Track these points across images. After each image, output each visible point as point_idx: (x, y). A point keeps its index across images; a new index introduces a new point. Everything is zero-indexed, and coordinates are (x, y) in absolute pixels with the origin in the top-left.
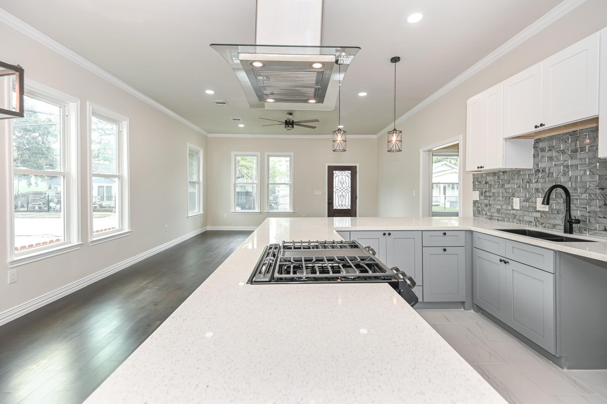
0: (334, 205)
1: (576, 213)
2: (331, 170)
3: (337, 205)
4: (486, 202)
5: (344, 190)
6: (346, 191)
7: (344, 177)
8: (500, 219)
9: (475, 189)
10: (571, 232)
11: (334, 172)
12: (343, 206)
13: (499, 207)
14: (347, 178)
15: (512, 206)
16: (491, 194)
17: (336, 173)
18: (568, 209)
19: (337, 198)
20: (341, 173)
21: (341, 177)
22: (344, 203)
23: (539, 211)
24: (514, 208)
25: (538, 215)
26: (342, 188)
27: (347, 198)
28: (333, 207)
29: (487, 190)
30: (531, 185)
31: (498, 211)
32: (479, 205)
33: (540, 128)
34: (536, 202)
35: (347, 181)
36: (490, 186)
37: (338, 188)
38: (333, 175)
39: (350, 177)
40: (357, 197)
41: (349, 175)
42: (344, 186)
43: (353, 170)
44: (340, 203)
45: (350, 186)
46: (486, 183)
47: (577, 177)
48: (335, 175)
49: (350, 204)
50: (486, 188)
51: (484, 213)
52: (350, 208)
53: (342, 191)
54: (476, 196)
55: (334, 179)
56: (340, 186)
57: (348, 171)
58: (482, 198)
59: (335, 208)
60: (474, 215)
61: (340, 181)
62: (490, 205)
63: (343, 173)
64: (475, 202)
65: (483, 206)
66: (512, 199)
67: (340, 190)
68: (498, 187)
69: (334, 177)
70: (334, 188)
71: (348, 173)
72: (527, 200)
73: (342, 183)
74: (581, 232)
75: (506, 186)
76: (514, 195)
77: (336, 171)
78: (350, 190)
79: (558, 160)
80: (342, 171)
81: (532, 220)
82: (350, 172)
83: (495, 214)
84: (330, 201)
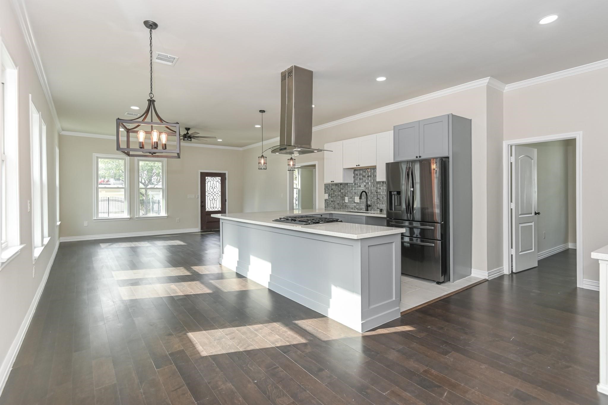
0: (206, 207)
1: (369, 203)
2: (204, 176)
3: (209, 208)
4: (332, 199)
5: (215, 194)
6: (217, 195)
7: (215, 182)
8: (339, 208)
9: (325, 193)
10: (368, 211)
11: (206, 178)
12: (214, 208)
13: (338, 202)
14: (218, 183)
15: (345, 201)
16: (334, 196)
17: (208, 179)
18: (367, 201)
19: (209, 202)
20: (212, 179)
21: (212, 182)
22: (215, 206)
23: (356, 203)
24: (346, 202)
25: (355, 204)
26: (213, 192)
27: (218, 201)
28: (206, 209)
29: (332, 193)
30: (353, 190)
31: (338, 204)
32: (328, 202)
33: (358, 167)
34: (355, 199)
35: (218, 186)
36: (334, 191)
37: (210, 192)
38: (206, 180)
39: (220, 182)
40: (226, 200)
41: (220, 181)
42: (215, 190)
43: (223, 176)
44: (212, 206)
45: (220, 191)
46: (332, 189)
47: (369, 188)
48: (207, 180)
49: (220, 206)
50: (332, 192)
51: (331, 206)
52: (221, 210)
53: (213, 195)
54: (326, 196)
55: (206, 184)
56: (212, 190)
57: (218, 178)
58: (330, 197)
59: (207, 210)
60: (325, 207)
61: (211, 186)
62: (334, 201)
63: (214, 179)
64: (326, 200)
65: (331, 202)
66: (345, 198)
67: (212, 194)
68: (338, 192)
69: (206, 182)
70: (206, 193)
71: (218, 179)
72: (351, 198)
73: (213, 188)
74: (371, 210)
75: (342, 191)
76: (345, 196)
77: (208, 177)
78: (220, 194)
79: (363, 180)
80: (213, 177)
81: (353, 207)
82: (220, 178)
83: (337, 206)
84: (203, 204)
